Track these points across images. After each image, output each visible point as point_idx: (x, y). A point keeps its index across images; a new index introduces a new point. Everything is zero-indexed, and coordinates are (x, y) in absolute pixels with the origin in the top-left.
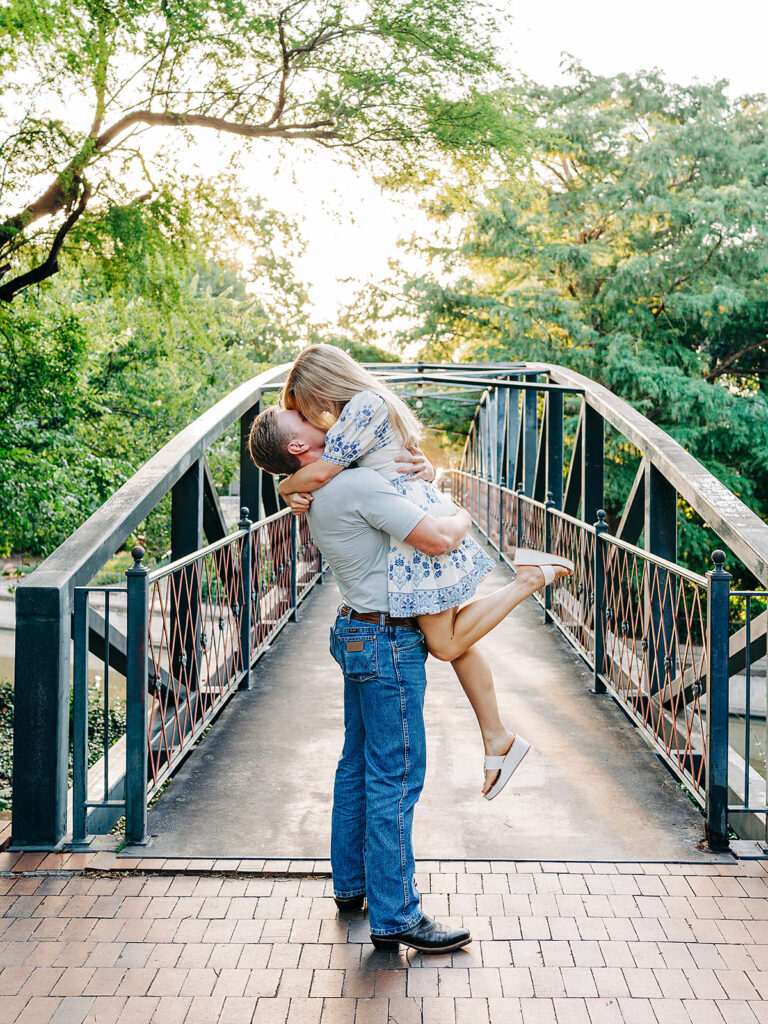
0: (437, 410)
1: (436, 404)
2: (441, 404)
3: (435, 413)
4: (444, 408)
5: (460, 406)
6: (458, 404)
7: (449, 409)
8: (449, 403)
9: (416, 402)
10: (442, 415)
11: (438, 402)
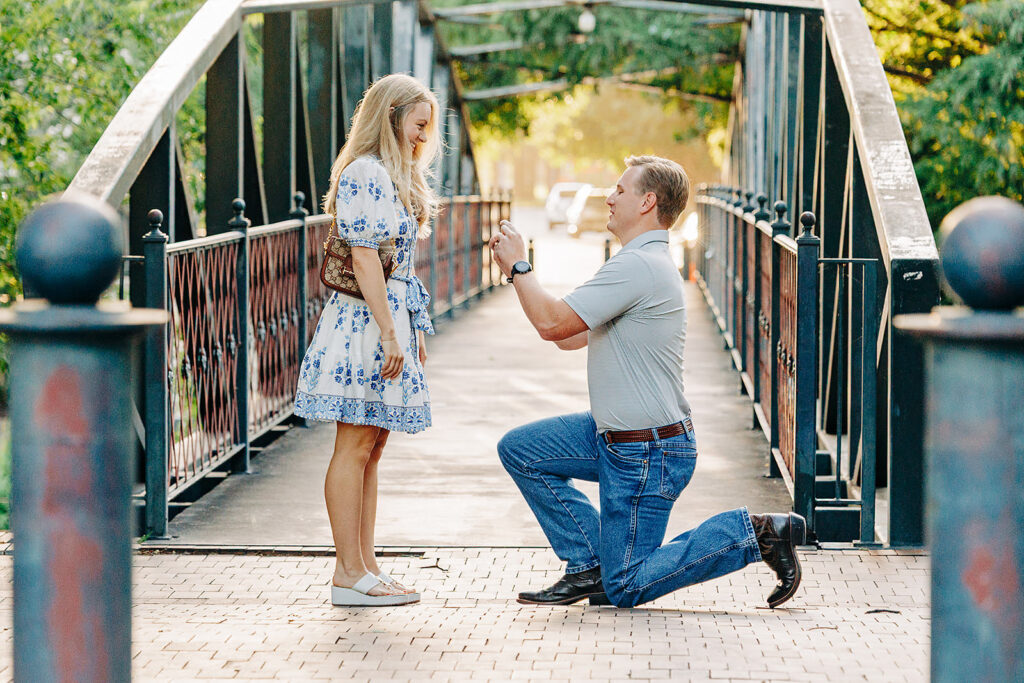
0: (636, 37)
1: (634, 19)
2: (648, 20)
3: (630, 44)
4: (653, 29)
5: (696, 25)
6: (690, 20)
7: (667, 34)
8: (667, 18)
9: (579, 14)
10: (648, 49)
11: (641, 15)
